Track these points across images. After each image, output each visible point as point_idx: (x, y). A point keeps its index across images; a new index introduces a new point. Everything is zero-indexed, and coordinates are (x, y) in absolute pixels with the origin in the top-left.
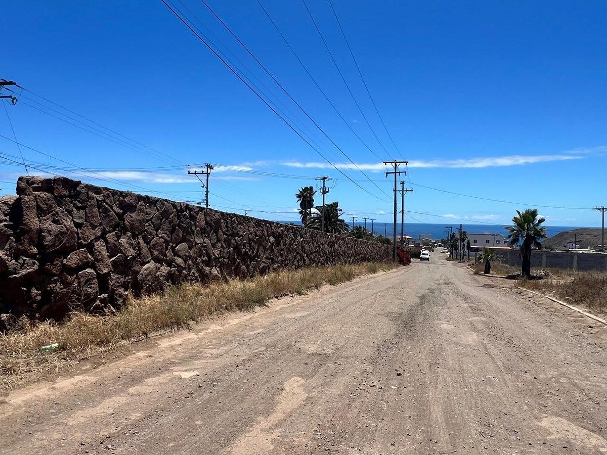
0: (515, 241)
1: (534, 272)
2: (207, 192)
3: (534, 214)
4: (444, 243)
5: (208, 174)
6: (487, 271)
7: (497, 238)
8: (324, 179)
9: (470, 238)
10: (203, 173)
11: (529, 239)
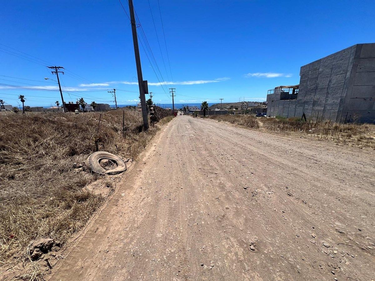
0: (202, 109)
1: (206, 116)
2: (115, 98)
3: (206, 102)
4: (181, 110)
5: (115, 92)
6: (196, 117)
7: (196, 108)
8: (151, 93)
9: (189, 108)
10: (113, 92)
11: (205, 108)
